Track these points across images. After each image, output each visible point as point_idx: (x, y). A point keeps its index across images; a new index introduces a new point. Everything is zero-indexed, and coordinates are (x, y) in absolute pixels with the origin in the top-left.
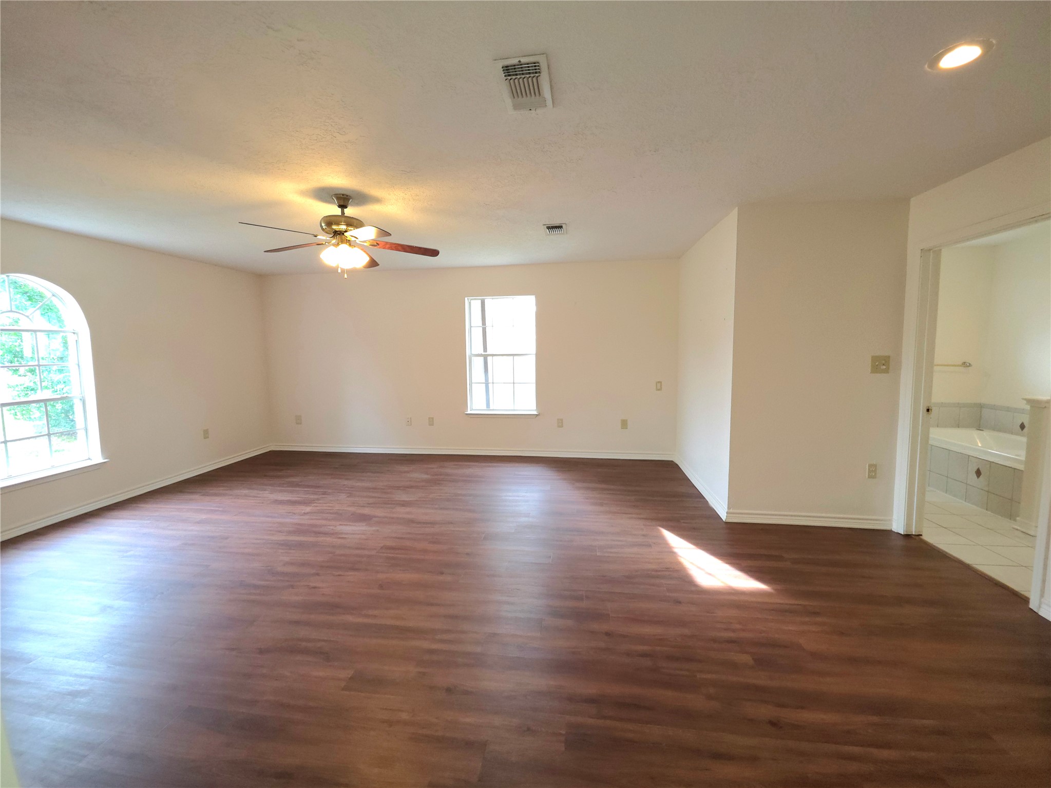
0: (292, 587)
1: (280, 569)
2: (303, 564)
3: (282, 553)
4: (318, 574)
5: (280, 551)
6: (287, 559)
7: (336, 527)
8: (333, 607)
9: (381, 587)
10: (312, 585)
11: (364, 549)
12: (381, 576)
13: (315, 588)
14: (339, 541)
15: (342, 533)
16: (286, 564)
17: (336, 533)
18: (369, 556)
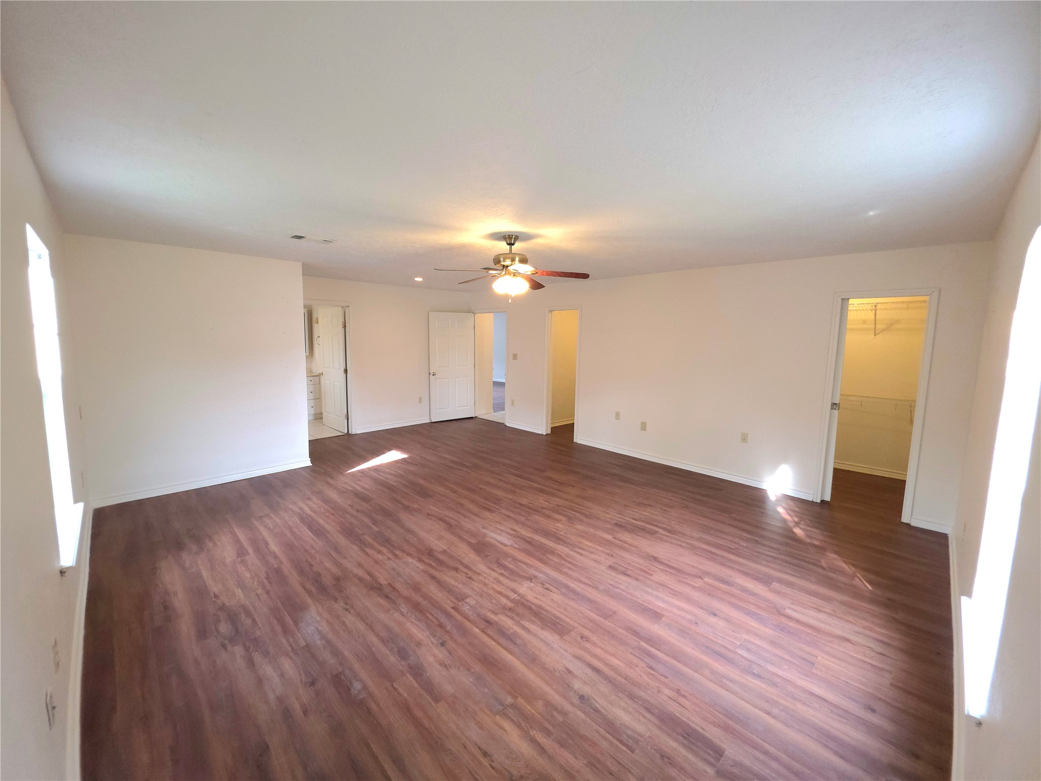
0: (558, 505)
1: (563, 518)
2: (549, 517)
3: (561, 531)
4: (542, 508)
5: (562, 533)
6: (558, 525)
7: (512, 546)
8: (541, 491)
9: (514, 492)
10: (547, 503)
11: (506, 515)
12: (510, 497)
13: (546, 501)
14: (517, 528)
15: (511, 535)
16: (559, 521)
17: (514, 536)
18: (508, 510)
